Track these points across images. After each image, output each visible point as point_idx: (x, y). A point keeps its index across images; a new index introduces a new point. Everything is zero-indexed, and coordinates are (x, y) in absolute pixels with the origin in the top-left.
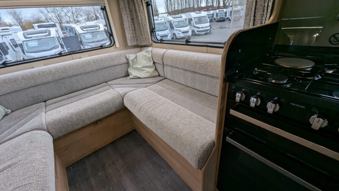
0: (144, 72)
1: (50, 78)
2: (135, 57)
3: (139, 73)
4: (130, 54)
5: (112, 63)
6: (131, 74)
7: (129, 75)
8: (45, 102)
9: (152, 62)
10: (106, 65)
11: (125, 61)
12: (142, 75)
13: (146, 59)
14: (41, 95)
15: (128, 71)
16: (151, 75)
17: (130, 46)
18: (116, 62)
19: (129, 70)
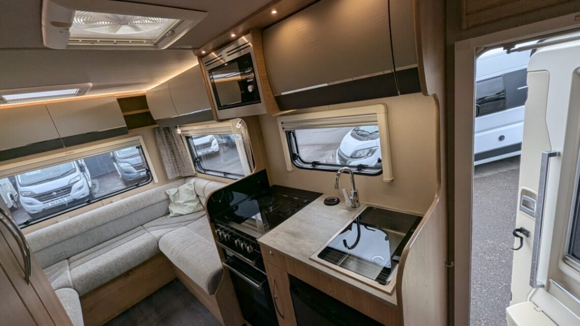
0: (188, 207)
1: (76, 231)
2: (176, 191)
3: (181, 209)
4: (171, 188)
5: (149, 203)
6: (172, 212)
7: (169, 213)
8: (68, 259)
9: (195, 196)
10: (142, 206)
11: (164, 197)
12: (184, 211)
13: (188, 193)
14: (65, 251)
15: (168, 209)
16: (194, 210)
17: (172, 179)
18: (154, 201)
19: (169, 207)
